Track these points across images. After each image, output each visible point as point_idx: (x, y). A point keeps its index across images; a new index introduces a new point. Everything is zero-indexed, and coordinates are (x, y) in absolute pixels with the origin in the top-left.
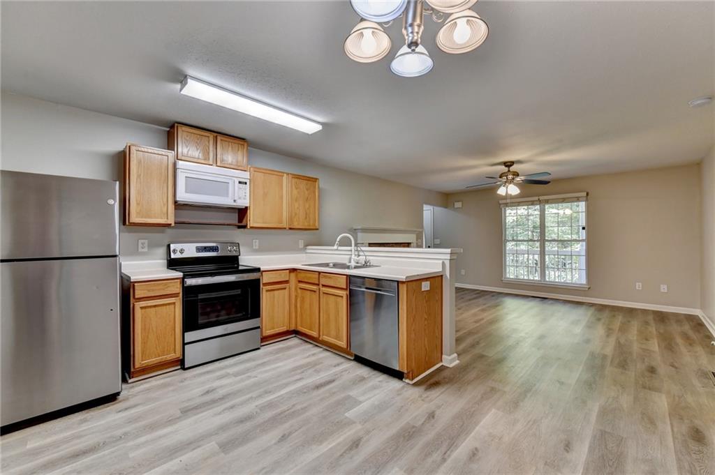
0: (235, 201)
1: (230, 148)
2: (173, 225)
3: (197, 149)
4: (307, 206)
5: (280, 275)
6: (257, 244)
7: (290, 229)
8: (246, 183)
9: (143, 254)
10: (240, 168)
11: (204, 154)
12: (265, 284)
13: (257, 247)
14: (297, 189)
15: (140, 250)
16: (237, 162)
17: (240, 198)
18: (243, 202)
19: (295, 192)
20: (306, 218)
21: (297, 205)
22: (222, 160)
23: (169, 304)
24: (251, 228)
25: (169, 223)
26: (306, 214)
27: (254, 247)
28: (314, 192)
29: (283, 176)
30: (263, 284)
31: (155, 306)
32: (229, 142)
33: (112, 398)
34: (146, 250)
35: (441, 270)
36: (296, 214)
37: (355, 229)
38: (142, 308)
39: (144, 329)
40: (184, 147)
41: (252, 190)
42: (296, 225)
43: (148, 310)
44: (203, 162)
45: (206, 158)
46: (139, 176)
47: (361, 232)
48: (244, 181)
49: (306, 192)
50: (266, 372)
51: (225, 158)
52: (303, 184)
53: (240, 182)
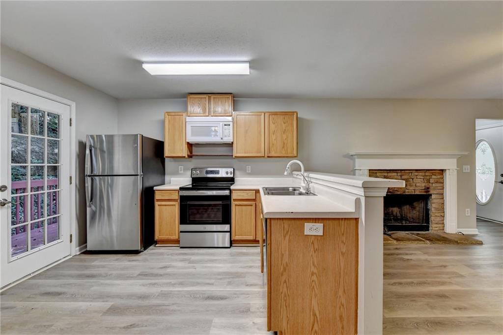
0: (222, 139)
1: (220, 102)
2: (186, 157)
3: (199, 108)
4: (285, 136)
5: (247, 194)
6: (250, 169)
7: (268, 157)
8: (229, 125)
9: (180, 174)
10: (227, 115)
11: (203, 111)
12: (235, 200)
13: (250, 172)
14: (274, 123)
15: (180, 172)
16: (225, 110)
17: (226, 136)
18: (228, 139)
19: (273, 126)
20: (283, 147)
21: (274, 137)
22: (214, 112)
23: (173, 205)
24: (236, 157)
25: (184, 155)
26: (284, 144)
27: (247, 172)
28: (292, 124)
29: (261, 115)
30: (234, 200)
31: (165, 205)
32: (219, 98)
33: (136, 252)
34: (182, 172)
35: (353, 210)
36: (273, 144)
37: (352, 155)
38: (159, 205)
39: (160, 218)
40: (192, 108)
41: (235, 129)
42: (273, 154)
43: (162, 207)
44: (202, 115)
45: (204, 112)
46: (169, 129)
47: (358, 158)
48: (229, 123)
49: (284, 125)
50: (206, 267)
51: (217, 110)
52: (280, 120)
53: (225, 125)
